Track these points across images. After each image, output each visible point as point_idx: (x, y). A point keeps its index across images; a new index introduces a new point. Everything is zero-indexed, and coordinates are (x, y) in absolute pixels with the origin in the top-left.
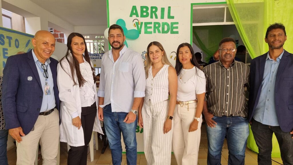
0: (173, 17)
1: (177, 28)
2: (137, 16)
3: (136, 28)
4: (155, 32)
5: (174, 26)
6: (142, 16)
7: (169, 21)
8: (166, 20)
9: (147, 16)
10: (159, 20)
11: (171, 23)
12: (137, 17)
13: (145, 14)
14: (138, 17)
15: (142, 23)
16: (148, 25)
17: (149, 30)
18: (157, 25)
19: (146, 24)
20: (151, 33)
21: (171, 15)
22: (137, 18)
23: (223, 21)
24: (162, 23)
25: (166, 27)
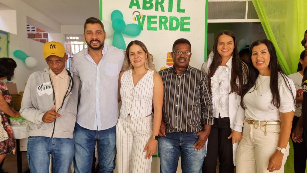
0: (183, 11)
1: (188, 24)
3: (137, 23)
4: (160, 28)
5: (185, 21)
6: (145, 8)
7: (179, 15)
8: (175, 13)
9: (151, 7)
10: (166, 14)
11: (181, 18)
12: (138, 8)
13: (148, 5)
14: (140, 8)
15: (144, 17)
16: (152, 20)
17: (153, 26)
18: (163, 20)
19: (150, 17)
20: (155, 29)
21: (182, 8)
22: (138, 10)
24: (170, 17)
25: (175, 23)
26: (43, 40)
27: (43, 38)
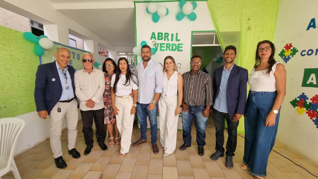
0: (179, 40)
1: (182, 47)
2: (155, 39)
3: (154, 47)
4: (167, 50)
5: (180, 46)
6: (159, 39)
7: (177, 43)
8: (174, 42)
9: (162, 39)
10: (170, 42)
11: (178, 44)
13: (160, 38)
15: (158, 44)
16: (162, 45)
17: (163, 48)
18: (168, 45)
19: (161, 44)
20: (164, 50)
21: (178, 39)
22: (155, 40)
23: (212, 43)
24: (172, 44)
25: (174, 47)
26: (106, 55)
27: (106, 54)
